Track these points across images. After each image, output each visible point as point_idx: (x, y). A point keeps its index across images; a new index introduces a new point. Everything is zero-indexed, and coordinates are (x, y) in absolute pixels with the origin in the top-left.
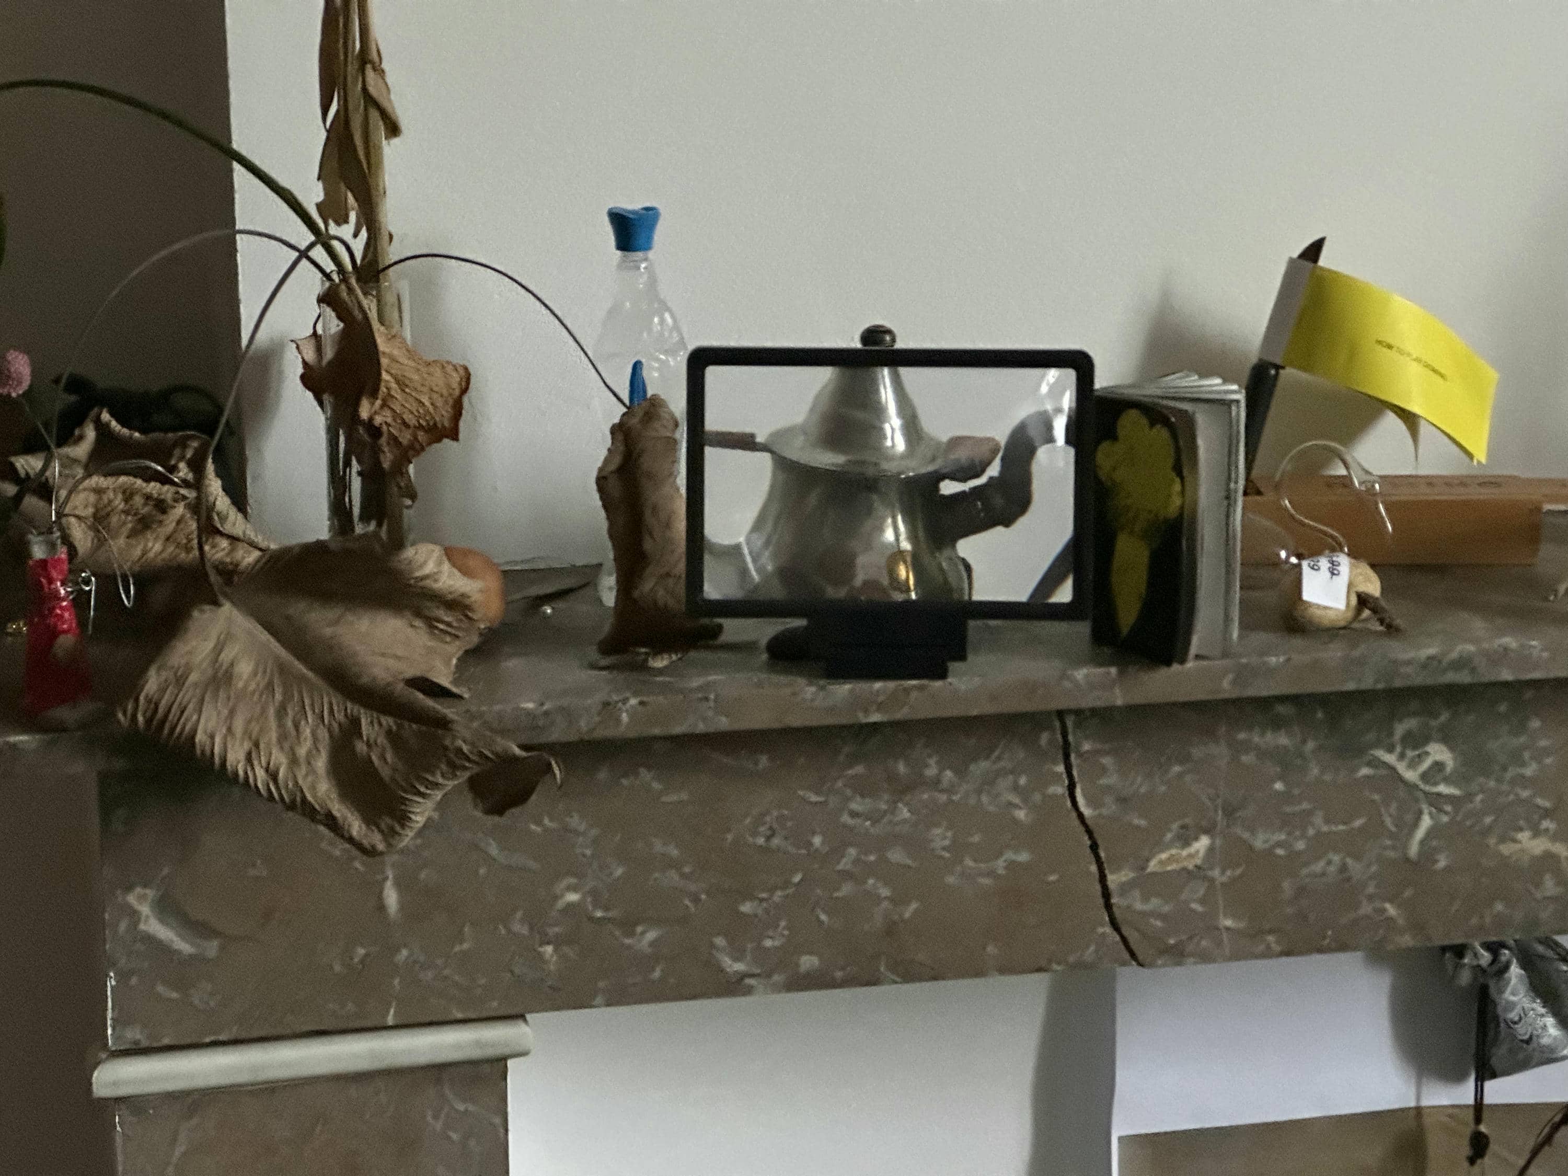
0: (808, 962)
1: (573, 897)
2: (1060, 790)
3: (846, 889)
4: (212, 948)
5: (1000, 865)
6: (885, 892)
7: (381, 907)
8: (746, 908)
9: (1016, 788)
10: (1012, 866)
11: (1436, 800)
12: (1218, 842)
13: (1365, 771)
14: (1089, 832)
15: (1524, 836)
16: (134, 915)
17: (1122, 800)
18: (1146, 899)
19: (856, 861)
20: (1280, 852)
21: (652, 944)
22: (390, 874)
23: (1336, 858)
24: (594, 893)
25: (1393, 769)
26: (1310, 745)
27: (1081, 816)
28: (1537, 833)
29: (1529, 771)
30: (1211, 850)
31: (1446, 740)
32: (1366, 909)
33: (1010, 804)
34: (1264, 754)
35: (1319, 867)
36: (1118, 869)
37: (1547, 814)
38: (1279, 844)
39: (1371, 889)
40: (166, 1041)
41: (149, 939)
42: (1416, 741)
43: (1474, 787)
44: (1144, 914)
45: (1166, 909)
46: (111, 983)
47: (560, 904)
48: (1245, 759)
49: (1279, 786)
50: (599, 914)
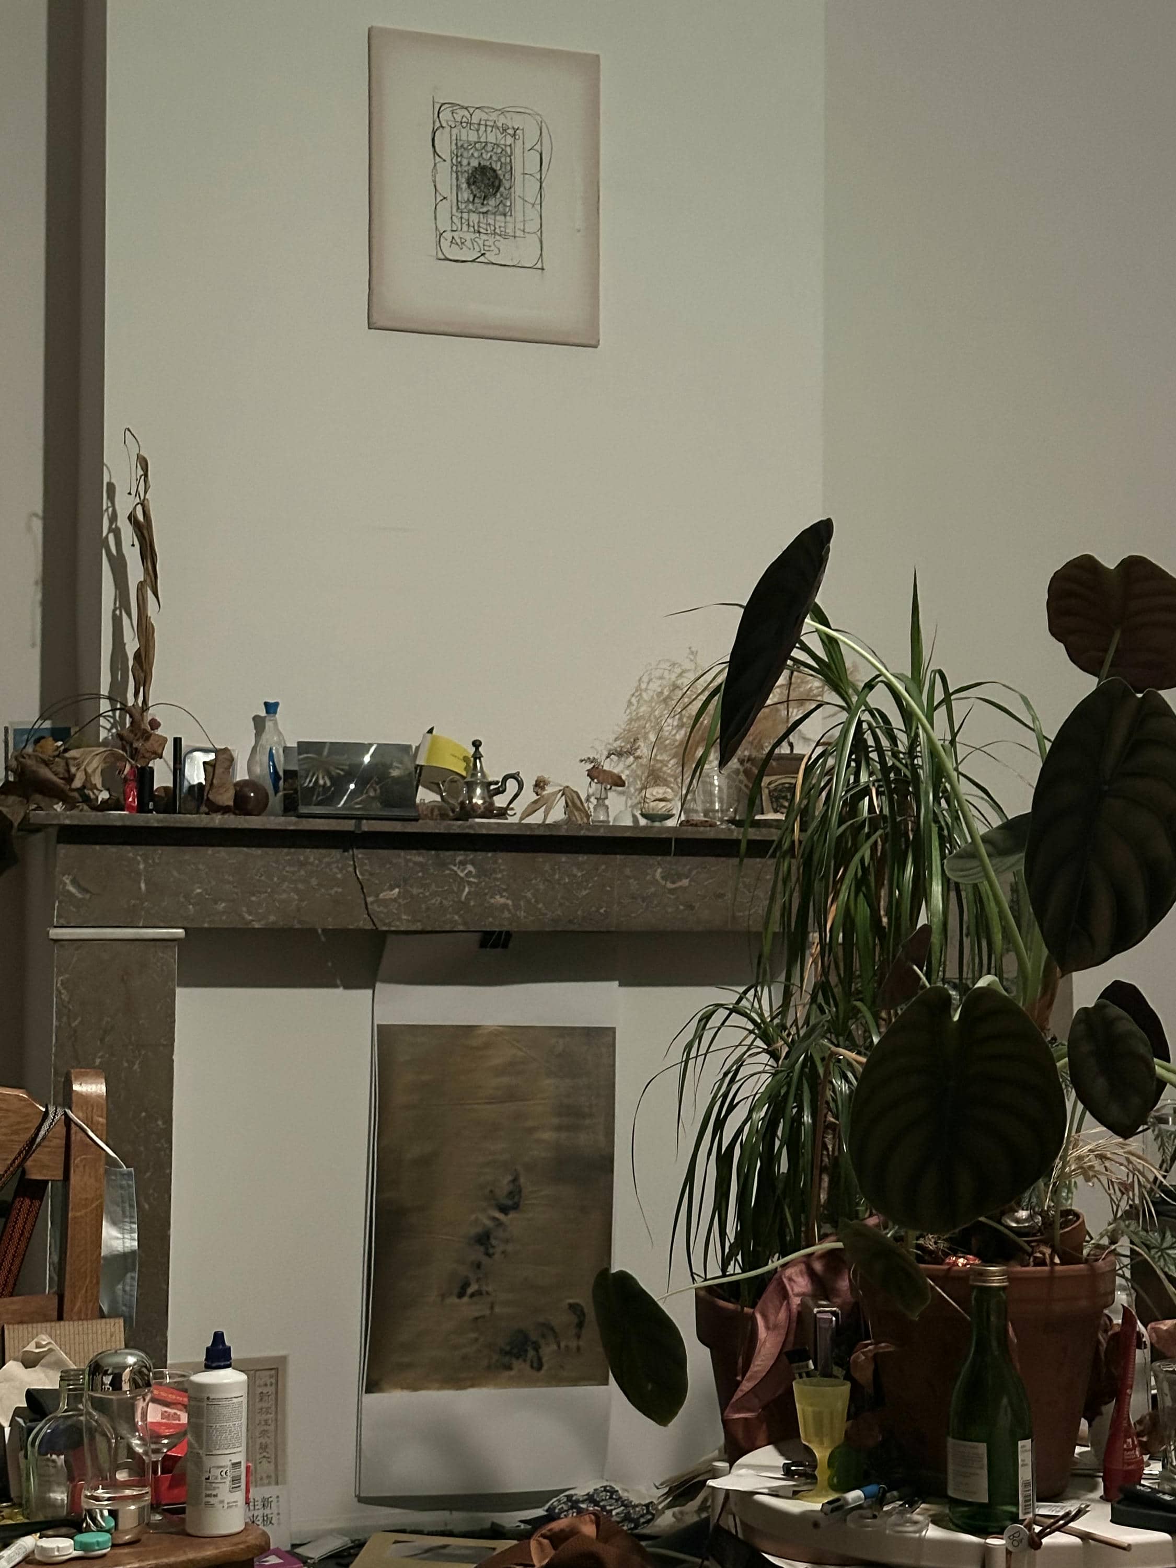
0: (272, 918)
1: (199, 891)
2: (351, 869)
3: (284, 896)
4: (88, 896)
5: (333, 892)
6: (296, 897)
7: (140, 888)
8: (253, 899)
9: (337, 867)
10: (336, 892)
11: (469, 883)
12: (402, 890)
13: (447, 872)
14: (360, 883)
15: (498, 897)
16: (65, 884)
17: (371, 874)
18: (379, 907)
19: (288, 887)
20: (421, 895)
21: (224, 907)
22: (143, 878)
23: (439, 899)
24: (206, 890)
25: (456, 872)
26: (430, 862)
27: (358, 878)
28: (502, 897)
29: (499, 876)
30: (399, 892)
31: (473, 864)
32: (448, 916)
33: (337, 873)
34: (415, 863)
35: (433, 901)
36: (369, 896)
37: (505, 890)
38: (422, 893)
39: (450, 909)
40: (72, 925)
41: (68, 891)
42: (463, 864)
43: (481, 880)
44: (378, 912)
45: (385, 911)
46: (57, 904)
47: (195, 893)
48: (411, 864)
49: (420, 874)
50: (207, 897)
